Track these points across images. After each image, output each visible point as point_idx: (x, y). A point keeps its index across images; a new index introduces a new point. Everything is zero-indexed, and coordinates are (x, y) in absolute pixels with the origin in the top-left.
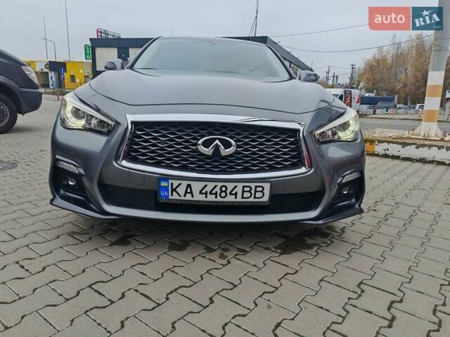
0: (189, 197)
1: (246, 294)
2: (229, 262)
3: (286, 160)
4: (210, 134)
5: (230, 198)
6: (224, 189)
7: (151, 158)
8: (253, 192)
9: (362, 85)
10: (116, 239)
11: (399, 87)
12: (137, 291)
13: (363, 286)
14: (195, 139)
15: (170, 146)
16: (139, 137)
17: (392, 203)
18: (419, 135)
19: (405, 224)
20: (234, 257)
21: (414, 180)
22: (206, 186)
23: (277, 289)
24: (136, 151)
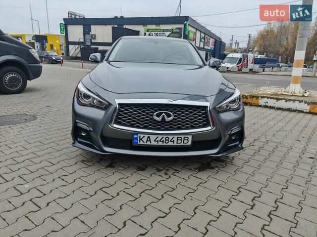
0: (148, 143)
1: (180, 193)
2: (170, 177)
3: (200, 123)
4: (160, 110)
5: (171, 144)
6: (167, 139)
7: (128, 123)
8: (183, 140)
9: (256, 49)
10: (108, 165)
11: (282, 51)
12: (124, 192)
13: (240, 189)
14: (152, 112)
15: (139, 116)
16: (122, 111)
17: (264, 140)
18: (288, 92)
19: (269, 154)
20: (173, 174)
21: (281, 124)
22: (158, 137)
23: (195, 191)
24: (120, 119)
